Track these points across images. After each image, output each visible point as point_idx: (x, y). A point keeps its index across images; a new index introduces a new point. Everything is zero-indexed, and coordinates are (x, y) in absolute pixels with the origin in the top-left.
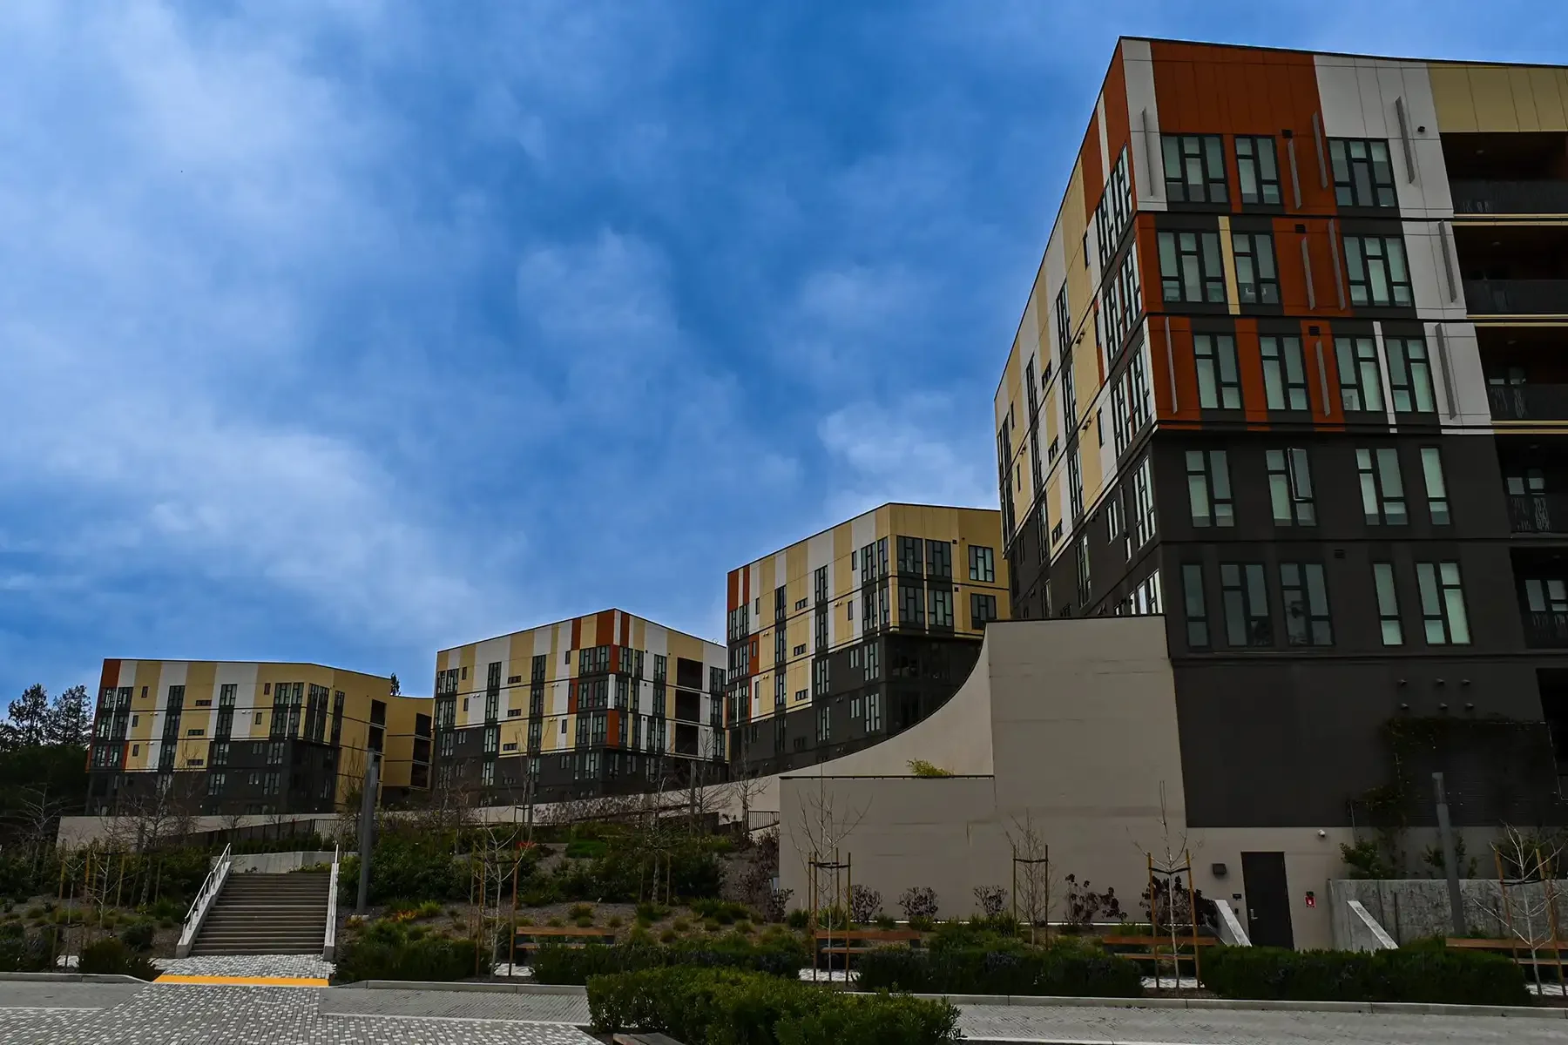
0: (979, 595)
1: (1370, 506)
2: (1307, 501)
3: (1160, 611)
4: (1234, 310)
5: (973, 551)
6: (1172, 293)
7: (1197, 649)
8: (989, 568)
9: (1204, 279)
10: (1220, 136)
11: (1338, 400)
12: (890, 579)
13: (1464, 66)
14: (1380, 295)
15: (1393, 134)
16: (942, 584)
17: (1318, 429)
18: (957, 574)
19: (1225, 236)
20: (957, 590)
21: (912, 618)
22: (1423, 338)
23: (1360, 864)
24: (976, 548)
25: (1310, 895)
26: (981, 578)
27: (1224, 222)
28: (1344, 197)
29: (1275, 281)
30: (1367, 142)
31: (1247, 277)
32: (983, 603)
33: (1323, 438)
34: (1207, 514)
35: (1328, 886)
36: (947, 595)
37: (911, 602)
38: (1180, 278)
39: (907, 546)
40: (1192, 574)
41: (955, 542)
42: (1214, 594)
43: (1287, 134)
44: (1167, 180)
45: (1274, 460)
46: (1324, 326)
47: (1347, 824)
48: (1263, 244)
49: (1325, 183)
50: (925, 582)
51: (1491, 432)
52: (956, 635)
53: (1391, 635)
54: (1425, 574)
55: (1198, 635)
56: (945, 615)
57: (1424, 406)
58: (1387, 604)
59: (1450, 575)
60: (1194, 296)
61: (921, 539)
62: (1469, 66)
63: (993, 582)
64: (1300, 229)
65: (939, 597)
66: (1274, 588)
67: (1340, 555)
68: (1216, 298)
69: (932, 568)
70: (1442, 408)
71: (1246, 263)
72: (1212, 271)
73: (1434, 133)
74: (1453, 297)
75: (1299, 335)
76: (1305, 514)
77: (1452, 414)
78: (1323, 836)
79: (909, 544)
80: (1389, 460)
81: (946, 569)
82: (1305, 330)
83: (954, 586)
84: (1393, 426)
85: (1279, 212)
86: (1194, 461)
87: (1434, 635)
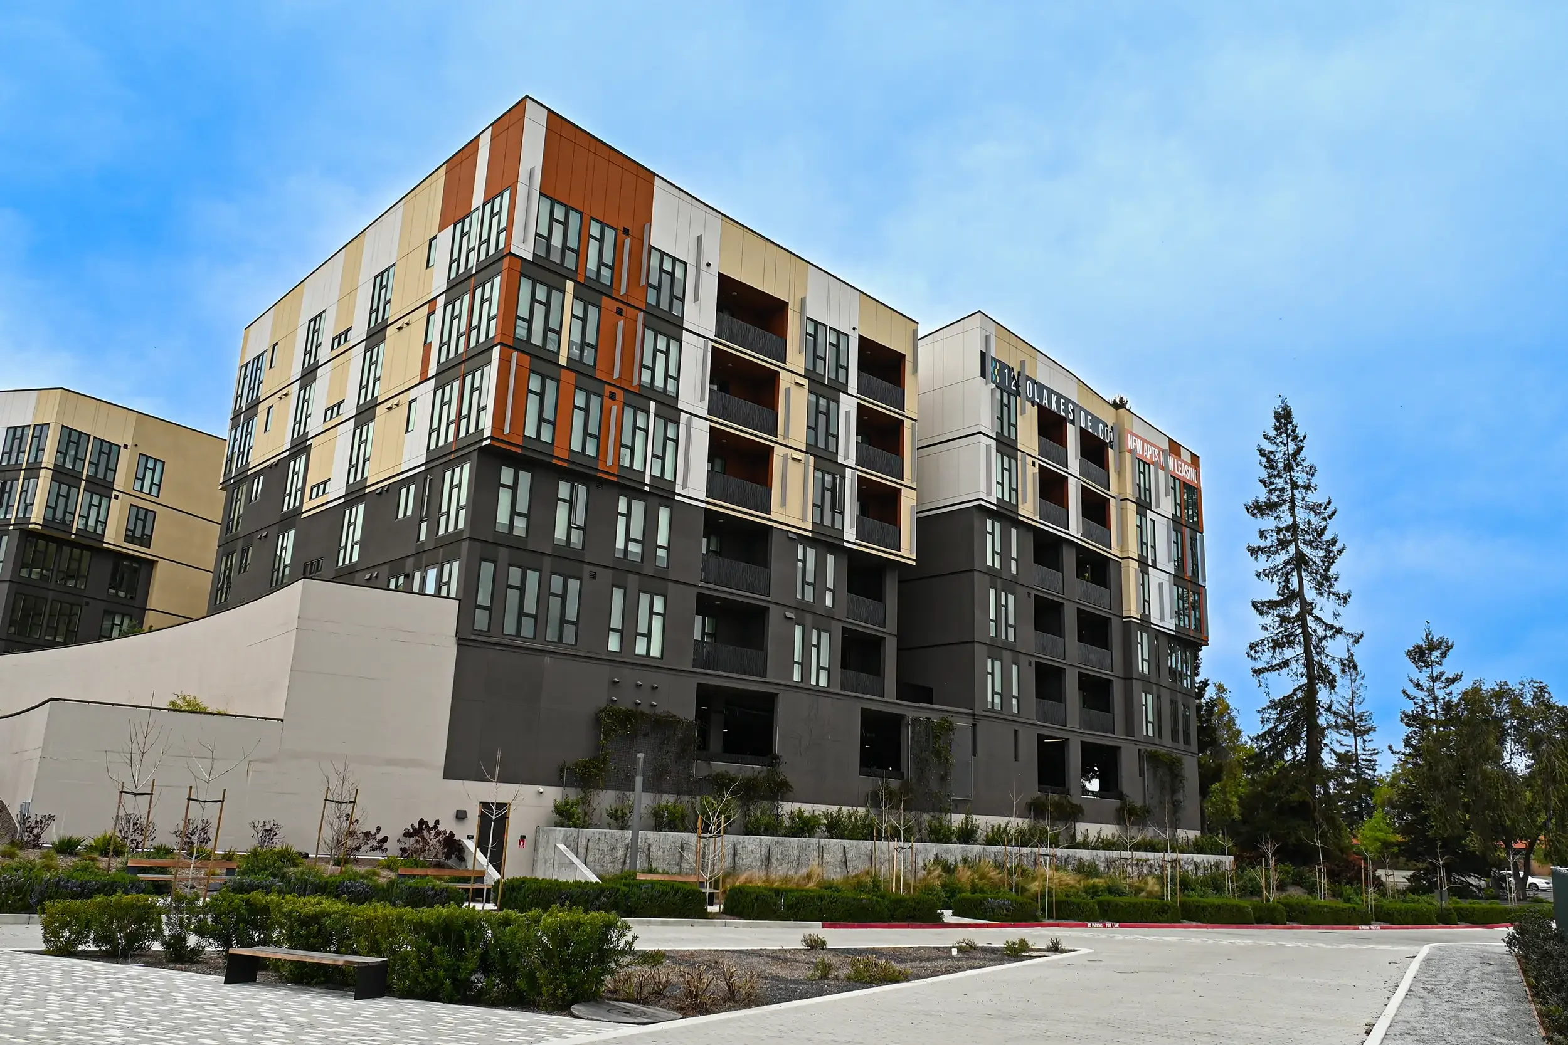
0: (139, 508)
1: (620, 543)
2: (579, 528)
3: (453, 594)
4: (563, 361)
5: (143, 459)
6: (521, 332)
7: (481, 633)
8: (156, 481)
9: (547, 328)
10: (581, 213)
11: (617, 456)
12: (42, 471)
13: (741, 227)
14: (659, 382)
15: (691, 261)
16: (102, 488)
17: (599, 474)
18: (121, 480)
19: (569, 297)
20: (116, 497)
21: (59, 515)
22: (678, 423)
23: (565, 816)
24: (148, 457)
25: (523, 838)
26: (146, 489)
27: (570, 285)
28: (652, 299)
29: (595, 348)
30: (675, 260)
31: (576, 338)
32: (141, 516)
33: (602, 482)
34: (507, 522)
35: (537, 832)
36: (105, 501)
37: (62, 500)
38: (530, 321)
39: (72, 439)
40: (487, 569)
41: (126, 447)
42: (499, 587)
43: (626, 232)
44: (537, 234)
45: (564, 490)
46: (619, 394)
47: (558, 784)
48: (593, 312)
49: (643, 282)
50: (83, 482)
51: (704, 505)
52: (104, 545)
53: (614, 644)
54: (644, 599)
55: (481, 620)
56: (97, 521)
57: (668, 476)
58: (616, 622)
59: (659, 605)
60: (537, 340)
61: (89, 436)
62: (745, 230)
63: (158, 497)
64: (619, 312)
65: (95, 501)
66: (543, 593)
67: (593, 575)
68: (551, 347)
69: (94, 470)
70: (679, 480)
71: (578, 324)
72: (553, 324)
73: (715, 270)
74: (702, 399)
75: (602, 396)
76: (576, 537)
77: (685, 486)
78: (541, 793)
79: (74, 437)
80: (638, 507)
81: (110, 473)
82: (607, 394)
83: (114, 493)
84: (647, 485)
85: (607, 292)
86: (506, 475)
87: (640, 648)
